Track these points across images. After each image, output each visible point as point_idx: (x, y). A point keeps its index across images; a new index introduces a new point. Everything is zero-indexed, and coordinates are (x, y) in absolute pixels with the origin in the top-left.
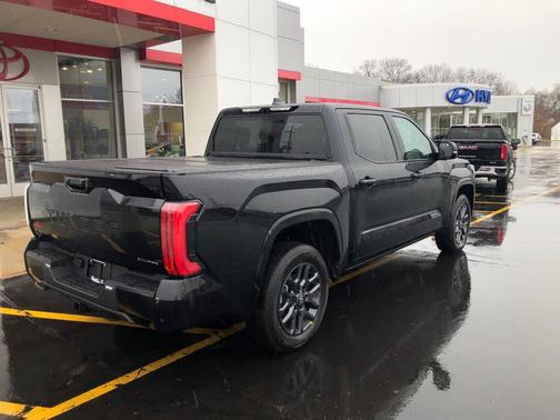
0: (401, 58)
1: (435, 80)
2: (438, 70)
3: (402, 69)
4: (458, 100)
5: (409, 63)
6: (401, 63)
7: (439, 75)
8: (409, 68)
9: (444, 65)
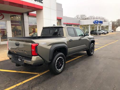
1: (91, 19)
2: (92, 17)
4: (96, 23)
6: (84, 16)
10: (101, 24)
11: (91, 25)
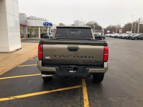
0: (24, 13)
2: (33, 17)
3: (24, 16)
4: (46, 25)
5: (26, 15)
7: (34, 19)
8: (26, 16)
9: (35, 16)
10: (51, 27)
11: (41, 27)
